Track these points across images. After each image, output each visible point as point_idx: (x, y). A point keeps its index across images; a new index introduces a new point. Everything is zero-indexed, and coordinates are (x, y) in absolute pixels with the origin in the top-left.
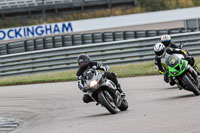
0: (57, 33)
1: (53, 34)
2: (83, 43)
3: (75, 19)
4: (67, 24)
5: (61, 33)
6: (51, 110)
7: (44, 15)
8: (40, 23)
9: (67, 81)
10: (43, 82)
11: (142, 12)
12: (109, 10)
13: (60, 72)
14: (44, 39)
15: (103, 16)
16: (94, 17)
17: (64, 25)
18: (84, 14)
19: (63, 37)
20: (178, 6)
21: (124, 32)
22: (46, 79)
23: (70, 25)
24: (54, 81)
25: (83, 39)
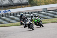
0: (6, 13)
1: (5, 13)
2: (14, 16)
3: (11, 9)
4: (9, 10)
5: (7, 13)
6: (4, 34)
7: (2, 8)
8: (1, 10)
9: (9, 26)
10: (2, 27)
11: (30, 6)
12: (21, 6)
13: (7, 24)
14: (2, 14)
15: (19, 8)
16: (17, 8)
17: (8, 10)
18: (14, 7)
19: (8, 14)
20: (40, 5)
21: (25, 12)
22: (3, 26)
23: (10, 10)
24: (5, 26)
25: (14, 14)
